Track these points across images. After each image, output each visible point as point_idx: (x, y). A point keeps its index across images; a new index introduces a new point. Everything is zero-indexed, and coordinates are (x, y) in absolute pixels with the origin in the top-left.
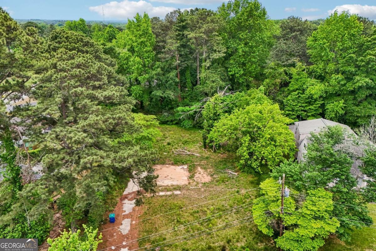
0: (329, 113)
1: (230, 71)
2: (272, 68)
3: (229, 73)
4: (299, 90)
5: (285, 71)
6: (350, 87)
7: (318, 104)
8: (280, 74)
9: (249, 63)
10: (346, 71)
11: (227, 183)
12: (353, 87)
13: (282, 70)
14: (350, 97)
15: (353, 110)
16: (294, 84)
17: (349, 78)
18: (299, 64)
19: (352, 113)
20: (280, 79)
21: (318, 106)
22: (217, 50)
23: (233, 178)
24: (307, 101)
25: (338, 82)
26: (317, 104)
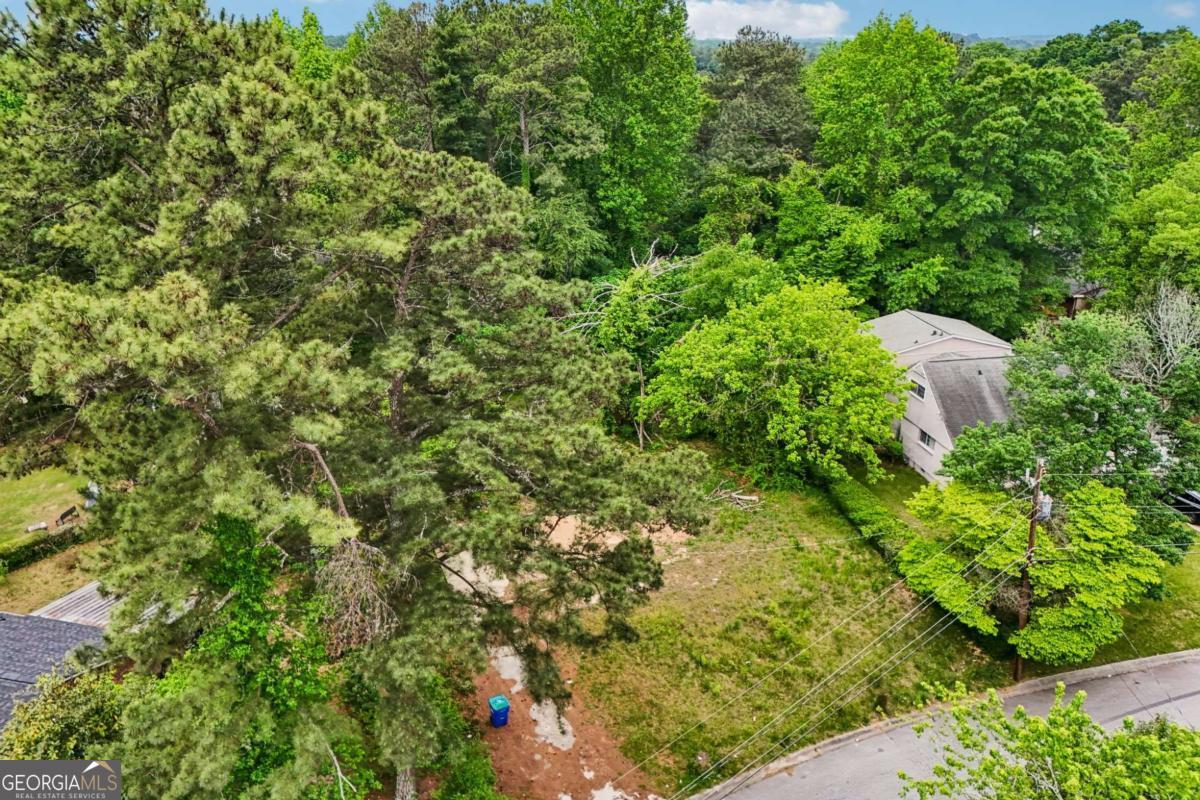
0: (898, 296)
1: (606, 198)
2: (725, 182)
3: (602, 203)
4: (810, 238)
5: (762, 187)
6: (947, 218)
7: (868, 272)
8: (748, 198)
9: (658, 170)
10: (935, 179)
11: (749, 528)
12: (958, 217)
13: (754, 183)
14: (946, 245)
15: (959, 280)
16: (795, 224)
17: (943, 194)
18: (798, 166)
19: (955, 288)
20: (748, 212)
21: (869, 278)
22: (577, 132)
23: (755, 513)
24: (839, 267)
25: (916, 209)
26: (864, 275)
